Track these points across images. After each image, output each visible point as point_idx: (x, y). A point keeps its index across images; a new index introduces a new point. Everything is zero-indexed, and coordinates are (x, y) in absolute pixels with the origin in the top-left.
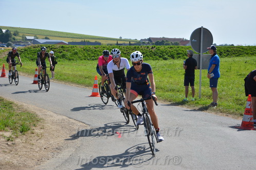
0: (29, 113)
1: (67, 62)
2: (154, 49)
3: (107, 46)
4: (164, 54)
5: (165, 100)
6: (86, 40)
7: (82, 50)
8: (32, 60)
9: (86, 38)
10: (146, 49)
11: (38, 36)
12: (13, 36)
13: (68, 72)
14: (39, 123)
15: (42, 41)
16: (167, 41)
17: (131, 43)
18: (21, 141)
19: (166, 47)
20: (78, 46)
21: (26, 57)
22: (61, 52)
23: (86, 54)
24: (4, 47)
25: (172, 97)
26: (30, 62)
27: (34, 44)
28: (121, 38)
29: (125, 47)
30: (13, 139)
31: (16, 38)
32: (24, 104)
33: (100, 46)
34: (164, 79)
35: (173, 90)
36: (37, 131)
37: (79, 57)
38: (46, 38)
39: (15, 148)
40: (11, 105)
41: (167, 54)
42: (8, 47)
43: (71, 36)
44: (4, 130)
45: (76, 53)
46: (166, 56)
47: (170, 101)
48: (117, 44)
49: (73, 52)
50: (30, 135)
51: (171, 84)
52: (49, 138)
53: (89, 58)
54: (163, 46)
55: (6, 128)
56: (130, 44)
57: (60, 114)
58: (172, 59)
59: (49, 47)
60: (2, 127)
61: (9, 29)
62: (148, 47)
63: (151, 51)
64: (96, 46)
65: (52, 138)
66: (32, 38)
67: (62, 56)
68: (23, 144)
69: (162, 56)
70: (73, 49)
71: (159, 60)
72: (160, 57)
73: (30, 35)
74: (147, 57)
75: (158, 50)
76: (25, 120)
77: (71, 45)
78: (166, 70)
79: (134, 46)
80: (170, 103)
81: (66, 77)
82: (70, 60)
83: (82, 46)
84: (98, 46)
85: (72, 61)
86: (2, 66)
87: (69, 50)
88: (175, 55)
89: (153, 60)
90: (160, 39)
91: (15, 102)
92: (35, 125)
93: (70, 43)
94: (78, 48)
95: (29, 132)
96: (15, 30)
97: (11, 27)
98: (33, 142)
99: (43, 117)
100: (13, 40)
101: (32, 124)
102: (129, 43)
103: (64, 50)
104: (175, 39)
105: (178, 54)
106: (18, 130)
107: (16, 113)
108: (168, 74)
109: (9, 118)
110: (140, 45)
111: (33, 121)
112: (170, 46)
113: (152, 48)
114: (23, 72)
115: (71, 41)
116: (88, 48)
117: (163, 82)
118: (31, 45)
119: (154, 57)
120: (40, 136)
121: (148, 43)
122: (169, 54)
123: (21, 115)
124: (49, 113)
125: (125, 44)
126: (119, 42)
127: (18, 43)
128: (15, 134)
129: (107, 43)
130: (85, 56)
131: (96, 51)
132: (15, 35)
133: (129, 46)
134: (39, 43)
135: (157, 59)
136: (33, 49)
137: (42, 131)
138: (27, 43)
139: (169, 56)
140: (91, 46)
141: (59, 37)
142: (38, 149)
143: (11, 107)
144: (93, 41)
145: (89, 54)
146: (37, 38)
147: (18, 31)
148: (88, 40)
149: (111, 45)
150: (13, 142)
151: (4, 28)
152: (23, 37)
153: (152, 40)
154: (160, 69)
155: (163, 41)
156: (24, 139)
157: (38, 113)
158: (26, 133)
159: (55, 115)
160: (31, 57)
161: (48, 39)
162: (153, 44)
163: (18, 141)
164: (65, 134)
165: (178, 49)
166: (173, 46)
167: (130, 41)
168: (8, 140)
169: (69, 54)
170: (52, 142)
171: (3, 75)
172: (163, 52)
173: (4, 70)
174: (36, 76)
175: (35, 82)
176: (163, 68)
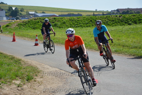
0: (32, 67)
1: (58, 29)
2: (121, 17)
3: (86, 17)
4: (129, 20)
5: (130, 55)
6: (71, 13)
7: (69, 20)
8: (34, 28)
9: (71, 11)
10: (115, 17)
11: (37, 11)
12: (20, 12)
13: (59, 37)
14: (40, 74)
15: (40, 15)
16: (131, 11)
17: (104, 13)
18: (27, 87)
19: (130, 15)
20: (65, 17)
21: (29, 26)
22: (54, 22)
23: (71, 23)
24: (14, 20)
25: (135, 52)
26: (32, 30)
27: (34, 17)
28: (96, 10)
29: (100, 16)
30: (22, 86)
31: (22, 13)
32: (29, 61)
33: (82, 17)
34: (129, 39)
35: (136, 47)
36: (38, 79)
37: (67, 26)
38: (43, 13)
39: (23, 92)
40: (19, 61)
41: (131, 21)
42: (17, 20)
43: (60, 11)
44: (15, 79)
45: (64, 23)
46: (130, 22)
47: (134, 56)
48: (94, 15)
49: (62, 22)
50: (33, 82)
51: (135, 42)
52: (46, 84)
53: (73, 26)
54: (128, 15)
55: (17, 78)
56: (103, 15)
57: (54, 67)
58: (135, 25)
60: (14, 77)
61: (17, 7)
62: (116, 16)
63: (119, 19)
64: (78, 17)
65: (49, 84)
66: (33, 13)
67: (54, 25)
68: (29, 89)
69: (127, 22)
70: (62, 19)
71: (125, 25)
72: (126, 23)
73: (32, 10)
74: (116, 24)
75: (124, 18)
76: (29, 72)
77: (60, 17)
78: (131, 33)
79: (106, 16)
80: (134, 57)
81: (57, 40)
82: (60, 28)
83: (68, 17)
84: (80, 17)
85: (61, 28)
86: (13, 33)
87: (59, 21)
88: (137, 21)
89: (121, 25)
90: (126, 9)
92: (36, 75)
93: (60, 16)
94: (66, 19)
95: (33, 80)
96: (21, 7)
98: (36, 87)
99: (42, 69)
100: (20, 15)
101: (34, 74)
102: (102, 13)
103: (56, 21)
104: (137, 9)
105: (139, 20)
106: (25, 79)
107: (23, 67)
108: (132, 36)
109: (18, 70)
110: (110, 15)
111: (35, 73)
112: (133, 15)
113: (120, 16)
114: (28, 38)
115: (61, 14)
116: (73, 19)
117: (128, 41)
118: (32, 18)
119: (121, 23)
120: (40, 83)
121: (117, 13)
122: (133, 20)
123: (27, 68)
124: (46, 66)
125: (99, 15)
126: (95, 13)
127: (23, 17)
128: (23, 82)
129: (86, 14)
130: (71, 25)
131: (78, 20)
132: (21, 11)
133: (102, 16)
134: (38, 16)
135: (123, 25)
136: (34, 21)
137: (42, 79)
138: (30, 16)
139: (132, 22)
140: (75, 17)
141: (52, 11)
142: (39, 92)
143: (20, 63)
144: (76, 13)
145: (74, 23)
146: (37, 13)
147: (23, 8)
148: (72, 13)
149: (89, 16)
150: (22, 88)
151: (14, 6)
152: (27, 13)
153: (120, 11)
154: (126, 32)
155: (128, 11)
156: (29, 85)
157: (39, 66)
158: (30, 81)
159: (50, 68)
160: (33, 27)
161: (44, 13)
162: (120, 14)
163: (25, 86)
164: (58, 81)
165: (139, 16)
166: (136, 14)
167: (103, 12)
168: (19, 86)
169: (59, 23)
170: (49, 87)
171: (14, 40)
172: (128, 19)
173: (14, 37)
174: (37, 40)
175: (36, 45)
176: (128, 31)
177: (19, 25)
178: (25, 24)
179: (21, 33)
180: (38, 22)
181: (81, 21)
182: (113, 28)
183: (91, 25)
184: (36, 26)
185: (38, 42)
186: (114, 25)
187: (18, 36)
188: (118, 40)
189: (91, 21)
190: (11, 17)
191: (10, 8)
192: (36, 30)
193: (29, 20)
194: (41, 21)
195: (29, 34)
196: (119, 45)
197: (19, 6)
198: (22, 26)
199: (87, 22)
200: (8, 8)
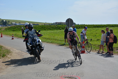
11: (17, 22)
12: (8, 23)
15: (18, 24)
19: (61, 25)
21: (11, 30)
26: (13, 32)
27: (15, 25)
31: (9, 23)
32: (7, 47)
34: (58, 37)
38: (19, 23)
41: (61, 28)
58: (63, 30)
59: (19, 26)
62: (54, 26)
64: (36, 26)
66: (15, 23)
72: (59, 29)
73: (14, 22)
74: (54, 29)
75: (58, 26)
84: (37, 25)
91: (4, 46)
92: (8, 54)
97: (7, 20)
98: (6, 60)
99: (12, 51)
106: (1, 56)
108: (60, 35)
113: (56, 26)
114: (9, 35)
119: (57, 29)
120: (9, 58)
124: (15, 50)
127: (9, 25)
129: (41, 24)
132: (8, 22)
143: (2, 48)
144: (36, 24)
147: (10, 21)
148: (34, 23)
151: (4, 20)
152: (11, 23)
153: (57, 23)
156: (3, 59)
158: (4, 57)
161: (20, 23)
171: (2, 37)
172: (60, 27)
173: (2, 35)
174: (13, 37)
175: (13, 39)
176: (59, 33)
177: (5, 29)
178: (9, 29)
179: (6, 33)
180: (16, 28)
181: (38, 27)
182: (52, 31)
183: (42, 30)
184: (14, 30)
185: (14, 38)
186: (53, 30)
187: (4, 34)
188: (54, 37)
189: (42, 27)
190: (3, 25)
191: (3, 21)
192: (14, 32)
193: (11, 27)
194: (17, 27)
195: (11, 33)
196: (54, 39)
197: (8, 20)
198: (7, 30)
199: (40, 28)
200: (1, 21)
